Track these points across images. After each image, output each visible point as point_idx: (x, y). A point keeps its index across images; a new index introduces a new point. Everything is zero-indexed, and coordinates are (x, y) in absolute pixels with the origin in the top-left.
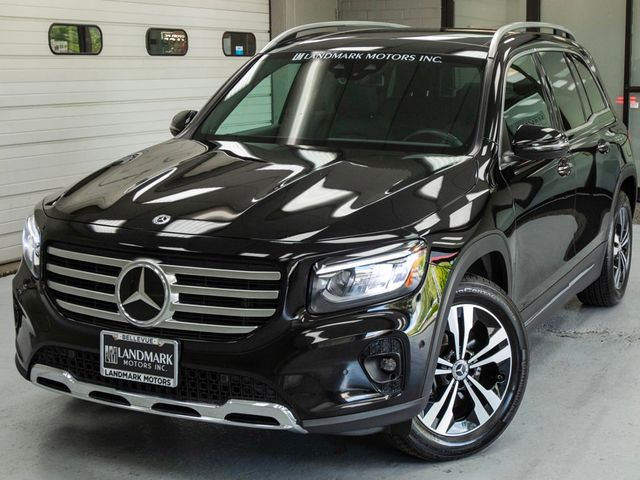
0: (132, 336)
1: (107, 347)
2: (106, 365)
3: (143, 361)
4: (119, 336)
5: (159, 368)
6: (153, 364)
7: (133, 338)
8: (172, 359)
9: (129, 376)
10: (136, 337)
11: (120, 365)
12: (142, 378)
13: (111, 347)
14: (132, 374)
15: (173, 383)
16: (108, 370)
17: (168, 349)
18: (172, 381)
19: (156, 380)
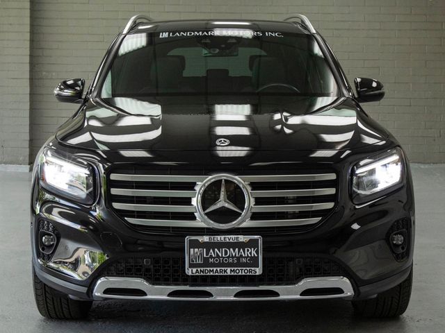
0: (219, 237)
1: (192, 250)
2: (191, 266)
3: (229, 257)
4: (206, 239)
5: (244, 260)
6: (238, 259)
7: (220, 238)
8: (257, 252)
9: (215, 271)
10: (223, 237)
11: (206, 263)
12: (229, 271)
13: (196, 250)
14: (218, 269)
15: (258, 271)
16: (194, 270)
17: (253, 244)
18: (257, 270)
19: (242, 271)
